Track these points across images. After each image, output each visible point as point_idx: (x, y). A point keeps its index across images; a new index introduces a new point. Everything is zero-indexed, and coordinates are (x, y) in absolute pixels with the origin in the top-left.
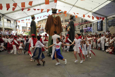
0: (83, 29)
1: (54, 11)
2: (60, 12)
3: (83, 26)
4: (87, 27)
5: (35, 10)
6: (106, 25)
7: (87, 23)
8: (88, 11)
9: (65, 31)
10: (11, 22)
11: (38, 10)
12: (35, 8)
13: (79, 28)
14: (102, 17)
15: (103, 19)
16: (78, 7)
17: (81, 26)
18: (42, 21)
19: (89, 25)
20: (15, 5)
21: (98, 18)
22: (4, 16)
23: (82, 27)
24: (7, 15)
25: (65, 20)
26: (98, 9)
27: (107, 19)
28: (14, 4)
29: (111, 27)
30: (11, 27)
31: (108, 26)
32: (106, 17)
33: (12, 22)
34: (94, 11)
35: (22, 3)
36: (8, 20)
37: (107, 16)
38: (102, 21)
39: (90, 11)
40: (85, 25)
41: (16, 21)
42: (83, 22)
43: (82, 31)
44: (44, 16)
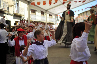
5: (76, 2)
10: (52, 17)
22: (47, 12)
24: (49, 11)
30: (52, 21)
36: (50, 15)
41: (57, 15)
44: (86, 8)
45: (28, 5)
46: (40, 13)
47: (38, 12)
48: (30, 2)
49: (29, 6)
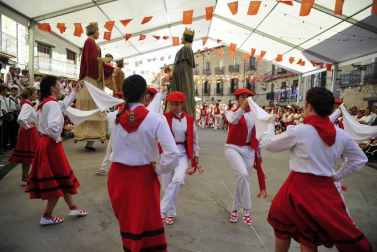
0: (276, 91)
2: (220, 44)
3: (276, 85)
4: (284, 85)
5: (158, 38)
6: (335, 84)
7: (286, 77)
8: (290, 45)
9: (229, 95)
11: (165, 38)
12: (157, 33)
13: (265, 90)
14: (325, 63)
15: (329, 68)
16: (265, 35)
17: (270, 84)
19: (290, 82)
20: (110, 25)
23: (273, 85)
25: (230, 67)
27: (338, 70)
29: (346, 90)
31: (338, 86)
32: (336, 63)
34: (307, 46)
37: (338, 60)
38: (324, 74)
39: (296, 47)
40: (278, 84)
42: (276, 72)
43: (271, 96)
45: (29, 28)
46: (65, 56)
47: (60, 52)
48: (36, 22)
49: (31, 31)
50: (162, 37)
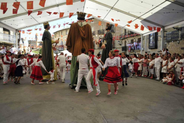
0: (127, 45)
1: (81, 16)
2: (91, 17)
3: (127, 41)
4: (132, 42)
5: (50, 13)
6: (163, 40)
7: (134, 36)
8: (134, 16)
11: (55, 13)
13: (121, 45)
15: (159, 30)
16: (118, 11)
17: (124, 41)
18: (60, 33)
19: (136, 39)
20: (17, 5)
21: (150, 29)
23: (125, 42)
25: (98, 31)
26: (151, 14)
27: (164, 31)
28: (14, 3)
29: (170, 43)
31: (165, 41)
32: (163, 27)
33: (12, 33)
34: (144, 17)
35: (28, 2)
36: (5, 30)
37: (164, 25)
38: (156, 34)
39: (138, 18)
40: (129, 40)
41: (18, 31)
42: (127, 34)
43: (124, 49)
44: (64, 24)
50: (53, 13)
